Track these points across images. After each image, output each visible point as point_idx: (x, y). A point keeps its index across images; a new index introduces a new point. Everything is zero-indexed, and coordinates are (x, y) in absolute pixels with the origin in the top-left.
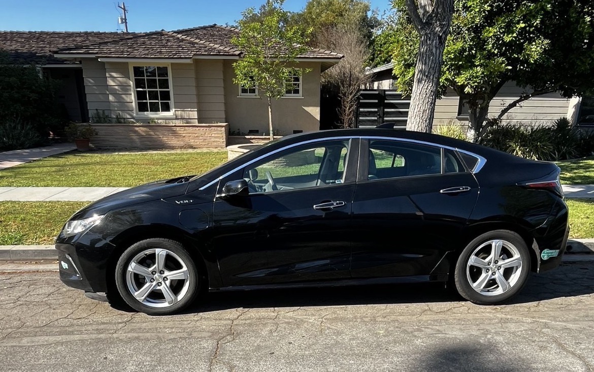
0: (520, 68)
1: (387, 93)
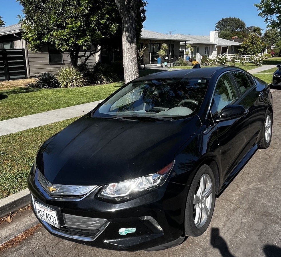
0: (107, 37)
1: (7, 51)
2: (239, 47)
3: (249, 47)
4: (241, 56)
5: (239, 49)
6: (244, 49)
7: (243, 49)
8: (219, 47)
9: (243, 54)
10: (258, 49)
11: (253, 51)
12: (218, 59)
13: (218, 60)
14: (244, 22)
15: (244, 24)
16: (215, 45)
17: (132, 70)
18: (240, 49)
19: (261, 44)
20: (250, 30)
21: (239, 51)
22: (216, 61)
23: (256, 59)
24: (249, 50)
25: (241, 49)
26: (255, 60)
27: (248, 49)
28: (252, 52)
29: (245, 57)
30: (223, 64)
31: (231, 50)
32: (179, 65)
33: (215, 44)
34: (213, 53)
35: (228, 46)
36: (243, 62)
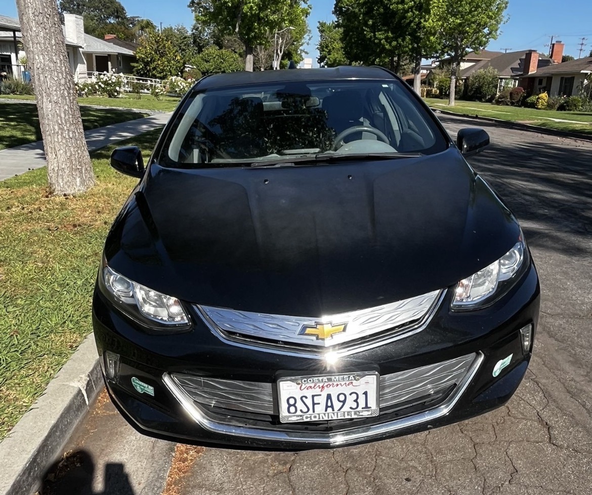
2: (132, 59)
3: (153, 61)
4: (139, 80)
5: (133, 64)
6: (145, 65)
7: (141, 65)
8: (88, 55)
9: (141, 75)
10: (171, 67)
11: (163, 71)
12: (102, 83)
13: (103, 86)
14: (123, 4)
15: (123, 9)
16: (80, 49)
17: (60, 75)
18: (135, 65)
19: (176, 56)
20: (131, 24)
21: (134, 67)
22: (97, 86)
23: (182, 87)
24: (154, 69)
25: (137, 63)
26: (181, 90)
27: (152, 66)
28: (160, 73)
29: (149, 82)
30: (116, 94)
31: (118, 65)
32: (13, 92)
33: (81, 47)
34: (78, 69)
35: (109, 55)
36: (157, 93)
